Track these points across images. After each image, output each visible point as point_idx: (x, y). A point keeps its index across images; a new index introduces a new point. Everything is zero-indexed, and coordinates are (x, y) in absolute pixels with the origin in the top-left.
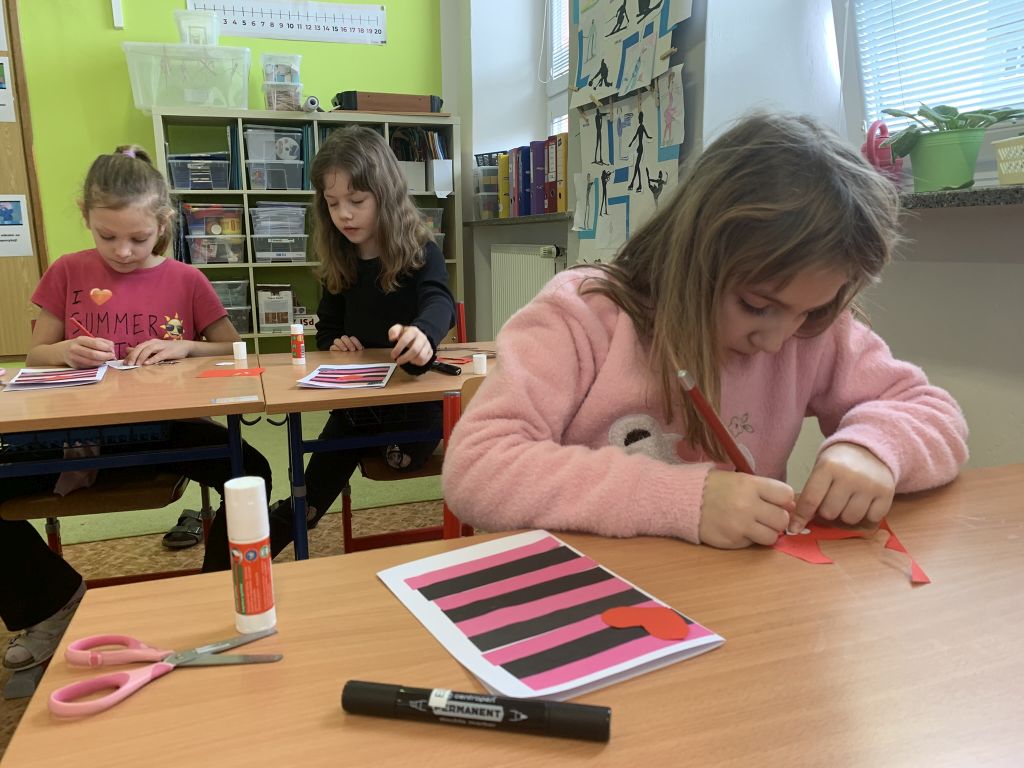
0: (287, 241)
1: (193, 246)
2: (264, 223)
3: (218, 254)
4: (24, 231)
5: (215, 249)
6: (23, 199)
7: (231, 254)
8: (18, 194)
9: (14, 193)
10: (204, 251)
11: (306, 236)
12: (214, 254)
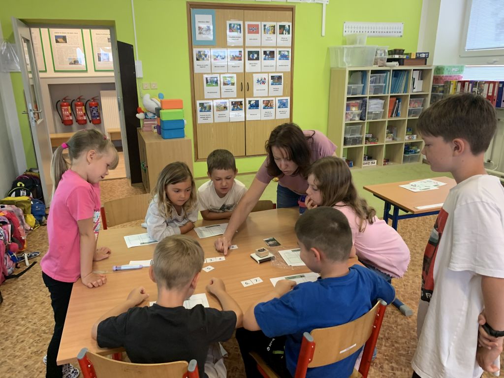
0: (377, 112)
2: (372, 106)
3: (353, 118)
4: (288, 109)
5: (352, 115)
6: (289, 98)
7: (357, 117)
8: (288, 96)
9: (287, 96)
10: (349, 117)
11: (383, 110)
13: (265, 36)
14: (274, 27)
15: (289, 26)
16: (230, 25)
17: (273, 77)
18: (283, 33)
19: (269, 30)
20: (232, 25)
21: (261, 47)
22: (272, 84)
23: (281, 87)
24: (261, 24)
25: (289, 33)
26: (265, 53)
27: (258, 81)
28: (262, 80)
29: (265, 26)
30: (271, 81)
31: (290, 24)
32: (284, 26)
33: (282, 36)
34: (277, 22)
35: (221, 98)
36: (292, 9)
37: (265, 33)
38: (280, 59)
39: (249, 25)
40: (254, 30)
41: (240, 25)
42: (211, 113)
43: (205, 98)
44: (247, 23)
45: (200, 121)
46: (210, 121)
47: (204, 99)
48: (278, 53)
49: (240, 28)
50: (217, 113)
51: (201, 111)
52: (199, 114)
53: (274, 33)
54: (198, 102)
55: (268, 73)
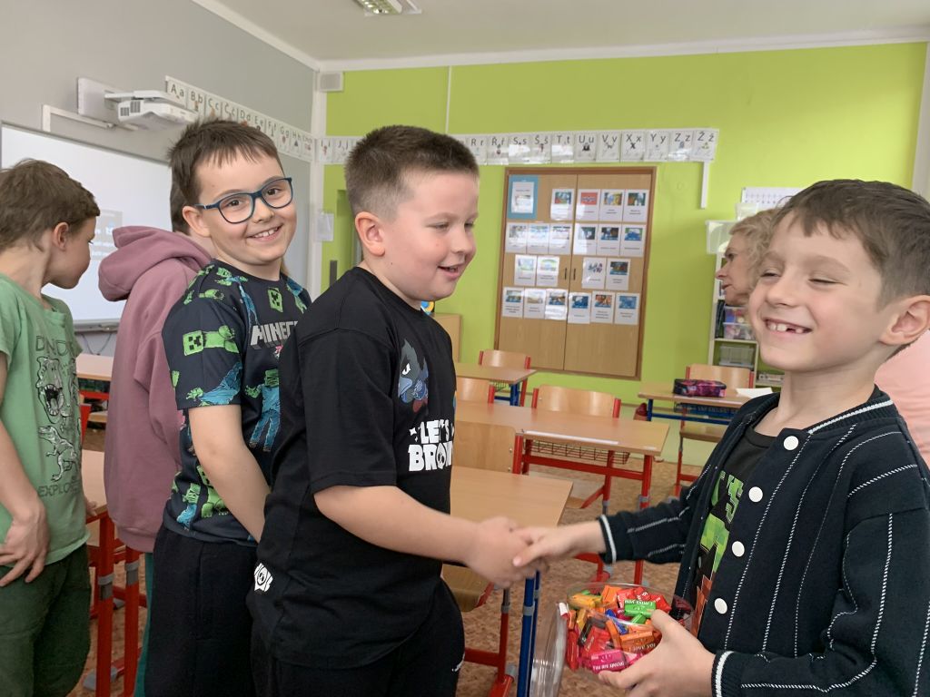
1: (726, 329)
3: (740, 334)
4: (635, 312)
5: (738, 331)
6: (638, 296)
7: (748, 335)
8: (637, 293)
9: (635, 292)
10: (732, 333)
12: (737, 334)
13: (606, 208)
14: (621, 195)
15: (644, 194)
16: (557, 194)
17: (613, 264)
18: (633, 204)
19: (612, 200)
20: (560, 195)
21: (599, 222)
22: (612, 273)
23: (625, 278)
24: (601, 193)
25: (643, 204)
26: (604, 230)
27: (591, 268)
28: (596, 266)
29: (606, 194)
30: (610, 269)
31: (647, 192)
32: (636, 195)
33: (632, 207)
34: (626, 188)
35: (536, 287)
36: (650, 171)
37: (606, 204)
38: (626, 239)
39: (583, 194)
40: (590, 199)
41: (570, 194)
42: (520, 304)
43: (516, 284)
44: (580, 191)
45: (505, 313)
46: (518, 315)
47: (513, 286)
48: (624, 230)
49: (570, 199)
50: (528, 306)
51: (508, 300)
52: (505, 304)
53: (620, 203)
54: (505, 290)
55: (607, 257)
